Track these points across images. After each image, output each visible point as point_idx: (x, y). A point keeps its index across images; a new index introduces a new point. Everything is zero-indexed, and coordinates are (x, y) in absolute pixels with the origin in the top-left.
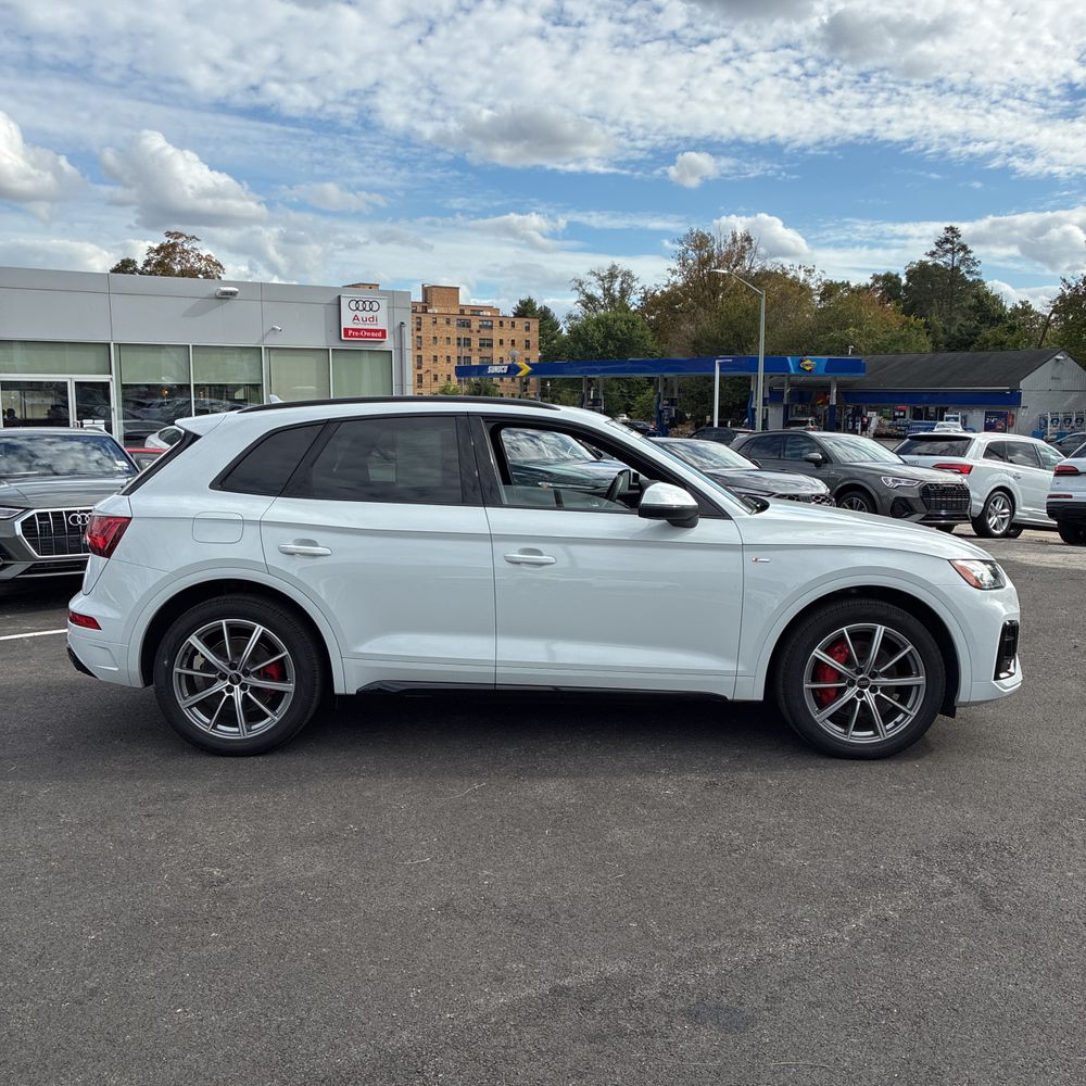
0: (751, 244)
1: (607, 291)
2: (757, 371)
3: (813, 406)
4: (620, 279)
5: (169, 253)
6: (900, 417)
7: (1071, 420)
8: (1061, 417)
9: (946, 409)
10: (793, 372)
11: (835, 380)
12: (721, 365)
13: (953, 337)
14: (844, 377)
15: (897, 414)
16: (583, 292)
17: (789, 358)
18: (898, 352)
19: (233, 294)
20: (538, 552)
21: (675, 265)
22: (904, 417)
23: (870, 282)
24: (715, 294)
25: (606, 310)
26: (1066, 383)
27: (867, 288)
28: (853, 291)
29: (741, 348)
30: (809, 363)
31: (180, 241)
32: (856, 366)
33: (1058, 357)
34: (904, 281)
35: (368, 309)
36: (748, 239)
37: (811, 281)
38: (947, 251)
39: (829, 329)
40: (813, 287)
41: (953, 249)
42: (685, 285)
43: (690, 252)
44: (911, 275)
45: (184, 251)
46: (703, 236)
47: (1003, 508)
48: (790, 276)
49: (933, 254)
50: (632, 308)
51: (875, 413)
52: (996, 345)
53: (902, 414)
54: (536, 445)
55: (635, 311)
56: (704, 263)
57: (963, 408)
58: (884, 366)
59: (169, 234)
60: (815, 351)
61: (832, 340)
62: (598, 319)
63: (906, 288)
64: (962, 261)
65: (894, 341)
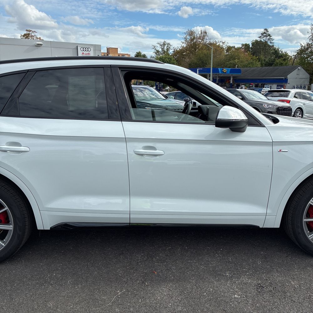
0: (206, 34)
1: (163, 49)
2: (210, 72)
3: (225, 83)
4: (166, 46)
5: (27, 37)
6: (251, 87)
7: (302, 87)
8: (299, 86)
9: (264, 84)
10: (220, 73)
11: (232, 75)
12: (199, 70)
13: (267, 62)
14: (235, 74)
15: (250, 86)
16: (155, 49)
17: (219, 69)
18: (250, 67)
19: (41, 45)
20: (153, 148)
21: (183, 41)
22: (252, 87)
23: (241, 46)
24: (195, 50)
25: (162, 55)
26: (301, 76)
27: (240, 48)
28: (236, 49)
29: (203, 66)
30: (225, 70)
31: (30, 33)
32: (239, 71)
33: (299, 68)
34: (251, 46)
35: (87, 50)
36: (206, 33)
37: (224, 46)
38: (264, 36)
39: (230, 60)
40: (224, 48)
41: (266, 36)
42: (187, 47)
43: (188, 36)
44: (253, 44)
45: (32, 36)
46: (192, 32)
47: (299, 115)
48: (218, 44)
49: (260, 37)
50: (170, 54)
51: (244, 86)
52: (280, 64)
53: (252, 86)
54: (143, 93)
55: (171, 55)
56: (192, 40)
57: (270, 84)
58: (247, 71)
59: (27, 30)
60: (226, 67)
61: (231, 64)
62: (160, 58)
63: (251, 48)
64: (269, 39)
65: (249, 64)
